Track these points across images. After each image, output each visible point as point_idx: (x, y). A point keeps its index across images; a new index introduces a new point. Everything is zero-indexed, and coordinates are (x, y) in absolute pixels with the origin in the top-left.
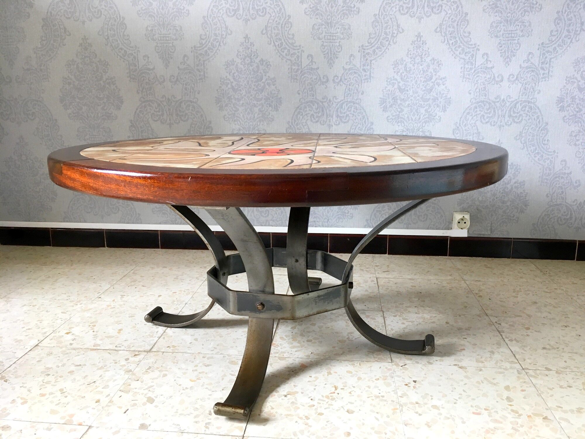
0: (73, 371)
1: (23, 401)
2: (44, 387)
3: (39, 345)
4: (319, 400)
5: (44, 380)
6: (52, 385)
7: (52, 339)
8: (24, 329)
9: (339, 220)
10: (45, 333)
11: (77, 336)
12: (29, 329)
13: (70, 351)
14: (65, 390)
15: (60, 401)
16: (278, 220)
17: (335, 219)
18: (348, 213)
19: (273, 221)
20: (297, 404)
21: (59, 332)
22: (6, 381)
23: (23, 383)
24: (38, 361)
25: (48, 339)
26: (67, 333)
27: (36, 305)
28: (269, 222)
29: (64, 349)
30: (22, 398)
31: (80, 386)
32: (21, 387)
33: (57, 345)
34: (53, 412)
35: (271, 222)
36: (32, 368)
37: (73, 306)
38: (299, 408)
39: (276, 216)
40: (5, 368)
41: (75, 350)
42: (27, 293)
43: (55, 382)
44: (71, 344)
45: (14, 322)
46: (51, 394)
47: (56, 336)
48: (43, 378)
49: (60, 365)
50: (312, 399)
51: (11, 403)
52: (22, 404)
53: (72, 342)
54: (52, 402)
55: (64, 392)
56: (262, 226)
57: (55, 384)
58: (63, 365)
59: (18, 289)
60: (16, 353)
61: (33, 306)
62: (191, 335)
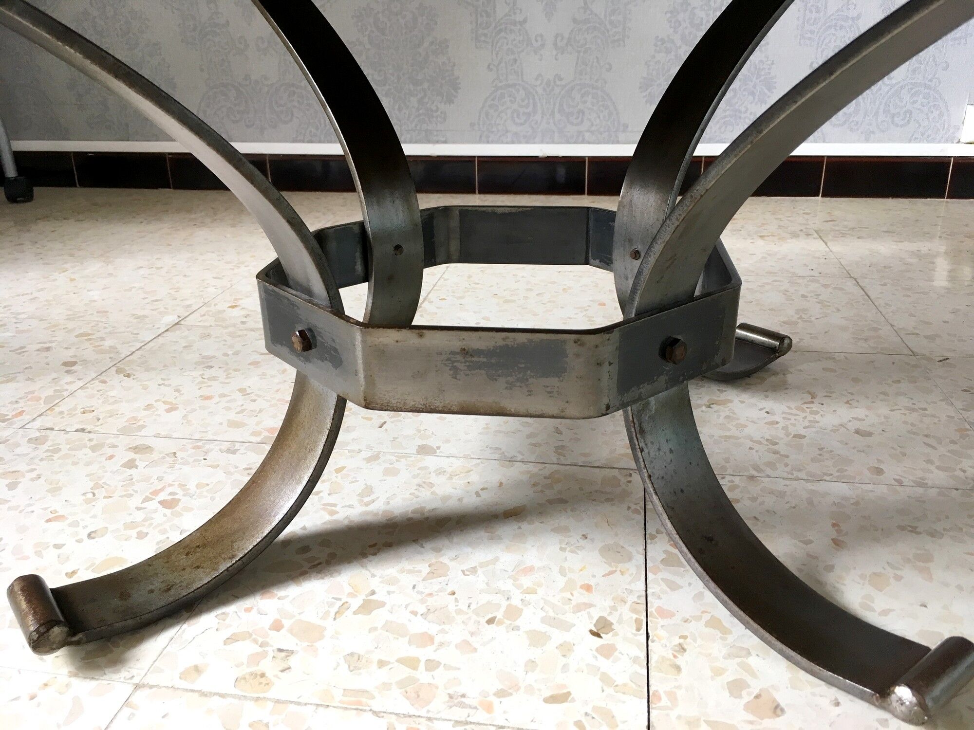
0: (259, 363)
1: (167, 407)
2: (206, 385)
3: (182, 322)
4: (784, 413)
5: (203, 374)
6: (222, 383)
7: (204, 315)
8: (146, 301)
9: (726, 127)
10: (189, 306)
11: (252, 311)
12: (157, 301)
13: (245, 332)
14: (249, 391)
15: (244, 407)
16: (602, 130)
17: (718, 126)
18: (746, 112)
19: (592, 132)
20: (738, 419)
21: (216, 305)
22: (128, 376)
23: (163, 379)
24: (185, 347)
25: (196, 314)
26: (233, 307)
27: (161, 267)
28: (583, 136)
29: (231, 329)
30: (164, 402)
31: (279, 383)
32: (159, 385)
33: (217, 323)
34: (233, 424)
35: (587, 135)
36: (175, 357)
37: (233, 269)
38: (747, 426)
39: (598, 121)
40: (123, 356)
41: (254, 331)
42: (141, 250)
43: (225, 379)
44: (243, 323)
45: (125, 290)
46: (223, 395)
47: (211, 311)
48: (201, 373)
49: (230, 353)
50: (767, 412)
51: (145, 410)
52: (168, 411)
53: (244, 319)
54: (228, 409)
55: (249, 394)
56: (570, 143)
57: (227, 381)
58: (236, 353)
59: (124, 245)
60: (138, 334)
61: (158, 268)
62: (475, 312)
